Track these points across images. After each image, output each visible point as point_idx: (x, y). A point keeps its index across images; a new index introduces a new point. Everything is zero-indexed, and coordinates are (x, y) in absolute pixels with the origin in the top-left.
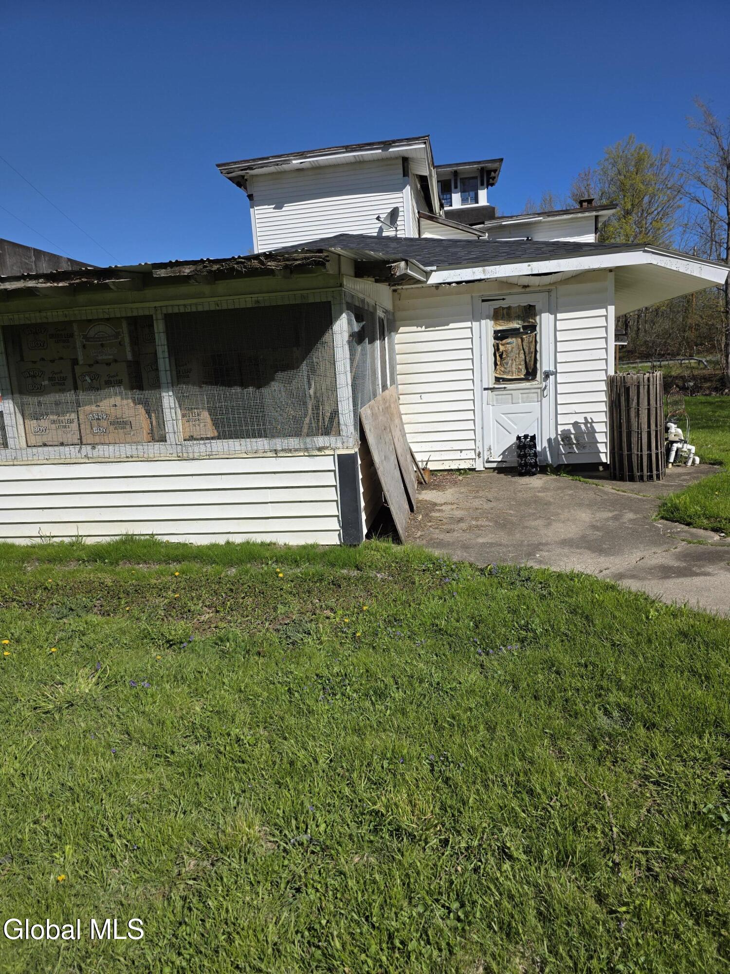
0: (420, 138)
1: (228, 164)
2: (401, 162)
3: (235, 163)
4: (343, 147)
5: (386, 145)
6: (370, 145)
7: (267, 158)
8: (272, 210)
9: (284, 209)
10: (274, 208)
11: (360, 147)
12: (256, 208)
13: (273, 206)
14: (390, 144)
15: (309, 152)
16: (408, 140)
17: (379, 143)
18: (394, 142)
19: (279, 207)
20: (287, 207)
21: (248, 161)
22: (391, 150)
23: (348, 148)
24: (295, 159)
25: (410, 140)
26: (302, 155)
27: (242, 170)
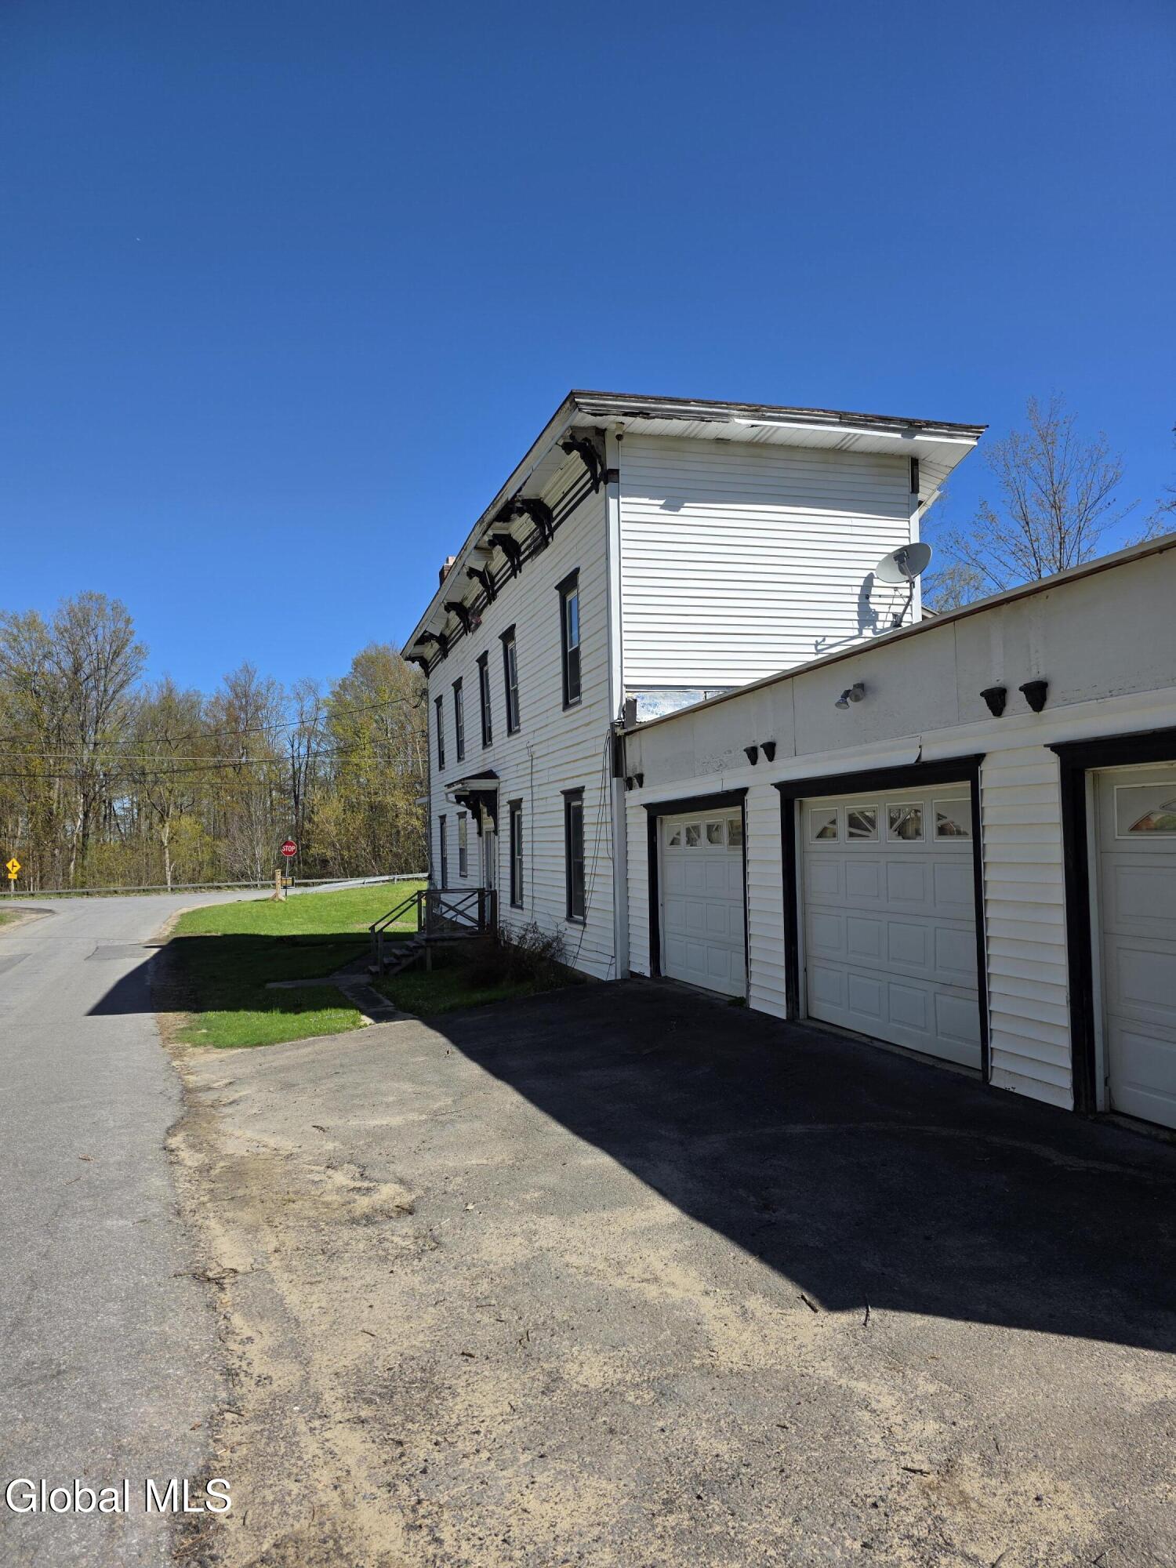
0: (972, 427)
1: (600, 395)
2: (907, 465)
3: (617, 397)
4: (836, 413)
5: (912, 427)
6: (884, 422)
7: (686, 402)
8: (657, 510)
9: (683, 511)
10: (662, 507)
11: (866, 421)
12: (622, 500)
13: (662, 502)
14: (920, 427)
15: (772, 408)
16: (952, 426)
17: (902, 421)
18: (929, 424)
19: (673, 505)
20: (691, 511)
21: (644, 399)
22: (918, 437)
23: (846, 419)
24: (739, 417)
25: (954, 428)
26: (756, 411)
27: (626, 414)
